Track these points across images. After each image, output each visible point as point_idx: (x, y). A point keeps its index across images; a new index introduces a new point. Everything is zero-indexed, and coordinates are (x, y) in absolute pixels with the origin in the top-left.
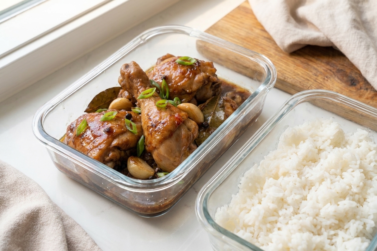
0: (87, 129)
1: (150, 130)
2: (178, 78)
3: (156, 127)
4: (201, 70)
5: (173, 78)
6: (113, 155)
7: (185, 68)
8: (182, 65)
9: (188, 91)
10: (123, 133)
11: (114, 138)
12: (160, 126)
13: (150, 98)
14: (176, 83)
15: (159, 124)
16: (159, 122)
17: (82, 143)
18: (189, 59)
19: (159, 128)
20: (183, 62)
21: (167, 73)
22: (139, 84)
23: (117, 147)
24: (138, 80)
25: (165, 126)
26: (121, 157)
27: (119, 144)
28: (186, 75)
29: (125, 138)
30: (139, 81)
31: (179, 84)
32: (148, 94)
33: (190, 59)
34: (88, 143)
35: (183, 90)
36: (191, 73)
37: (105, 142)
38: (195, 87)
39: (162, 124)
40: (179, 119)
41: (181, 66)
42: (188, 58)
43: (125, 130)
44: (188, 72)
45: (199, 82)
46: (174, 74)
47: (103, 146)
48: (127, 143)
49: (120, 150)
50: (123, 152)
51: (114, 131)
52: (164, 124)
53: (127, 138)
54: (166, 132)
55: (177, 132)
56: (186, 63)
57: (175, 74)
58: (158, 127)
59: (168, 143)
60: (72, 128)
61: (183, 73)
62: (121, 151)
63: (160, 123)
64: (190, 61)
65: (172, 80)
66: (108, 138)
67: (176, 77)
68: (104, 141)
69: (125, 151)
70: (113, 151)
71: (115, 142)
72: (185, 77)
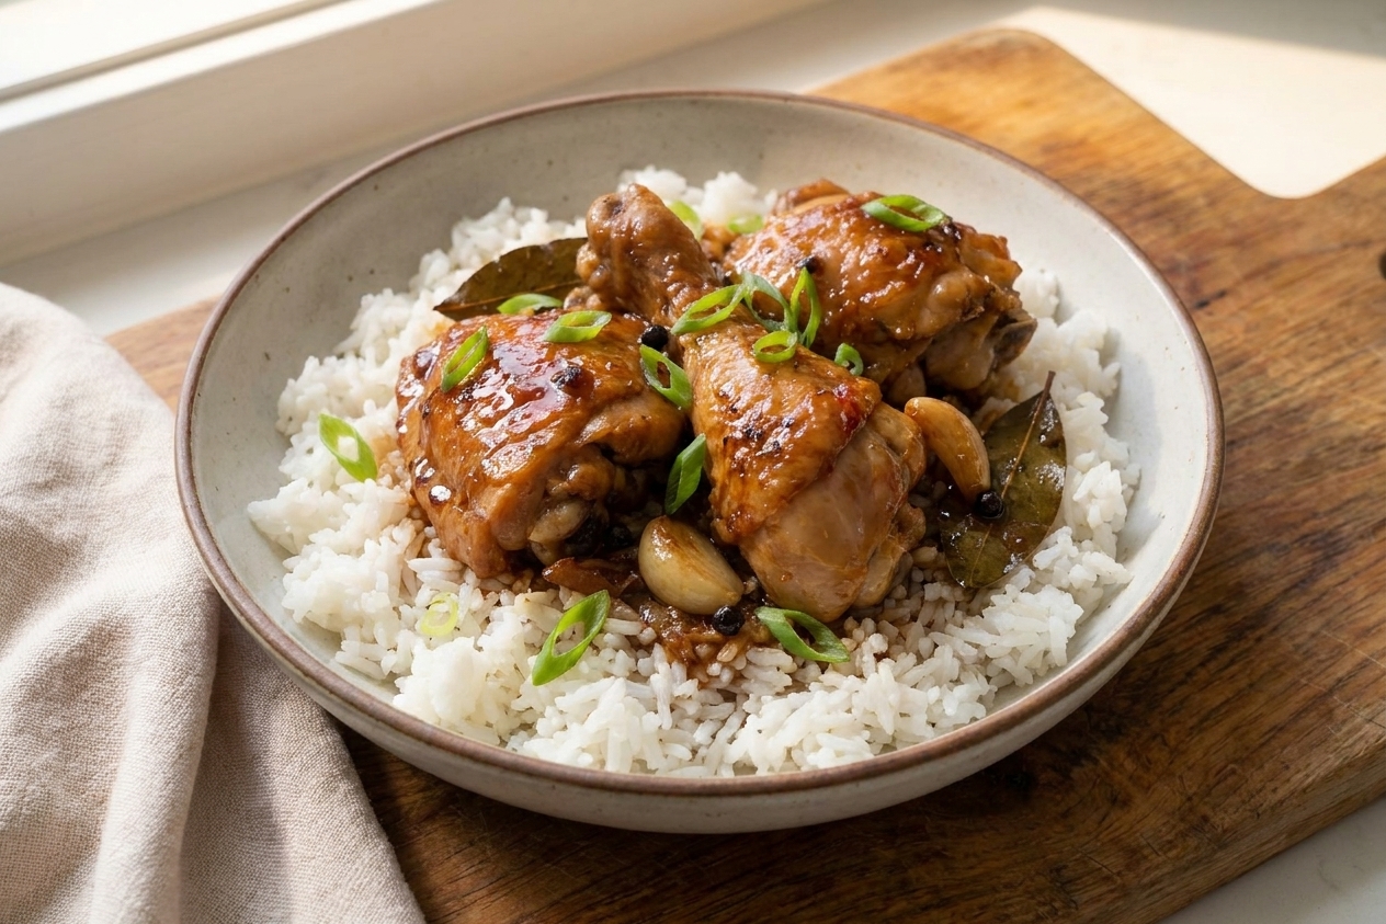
0: (487, 367)
1: (739, 455)
2: (866, 273)
3: (762, 438)
4: (962, 261)
5: (842, 271)
6: (581, 477)
7: (898, 242)
8: (887, 226)
9: (898, 331)
10: (628, 396)
11: (594, 412)
12: (781, 437)
13: (720, 327)
14: (856, 291)
15: (772, 428)
16: (774, 418)
17: (458, 421)
18: (916, 210)
19: (776, 443)
20: (895, 216)
21: (821, 249)
22: (670, 273)
23: (603, 448)
24: (666, 259)
25: (799, 434)
26: (611, 488)
27: (610, 435)
28: (899, 267)
29: (635, 414)
30: (671, 262)
31: (866, 299)
32: (712, 311)
33: (921, 207)
34: (489, 422)
35: (880, 325)
36: (921, 266)
37: (556, 423)
38: (929, 321)
39: (788, 426)
40: (854, 405)
41: (882, 226)
42: (917, 203)
43: (637, 388)
44: (911, 259)
45: (948, 303)
46: (850, 257)
47: (548, 436)
48: (640, 436)
49: (611, 459)
50: (620, 473)
51: (597, 383)
52: (793, 427)
53: (644, 418)
54: (804, 460)
55: (850, 457)
56: (910, 221)
57: (856, 257)
58: (771, 440)
59: (815, 499)
60: (422, 362)
61: (889, 259)
62: (615, 463)
63: (777, 424)
64: (920, 216)
65: (843, 276)
66: (570, 406)
67: (858, 268)
68: (555, 416)
69: (628, 467)
70: (586, 461)
71: (595, 427)
72: (893, 276)
